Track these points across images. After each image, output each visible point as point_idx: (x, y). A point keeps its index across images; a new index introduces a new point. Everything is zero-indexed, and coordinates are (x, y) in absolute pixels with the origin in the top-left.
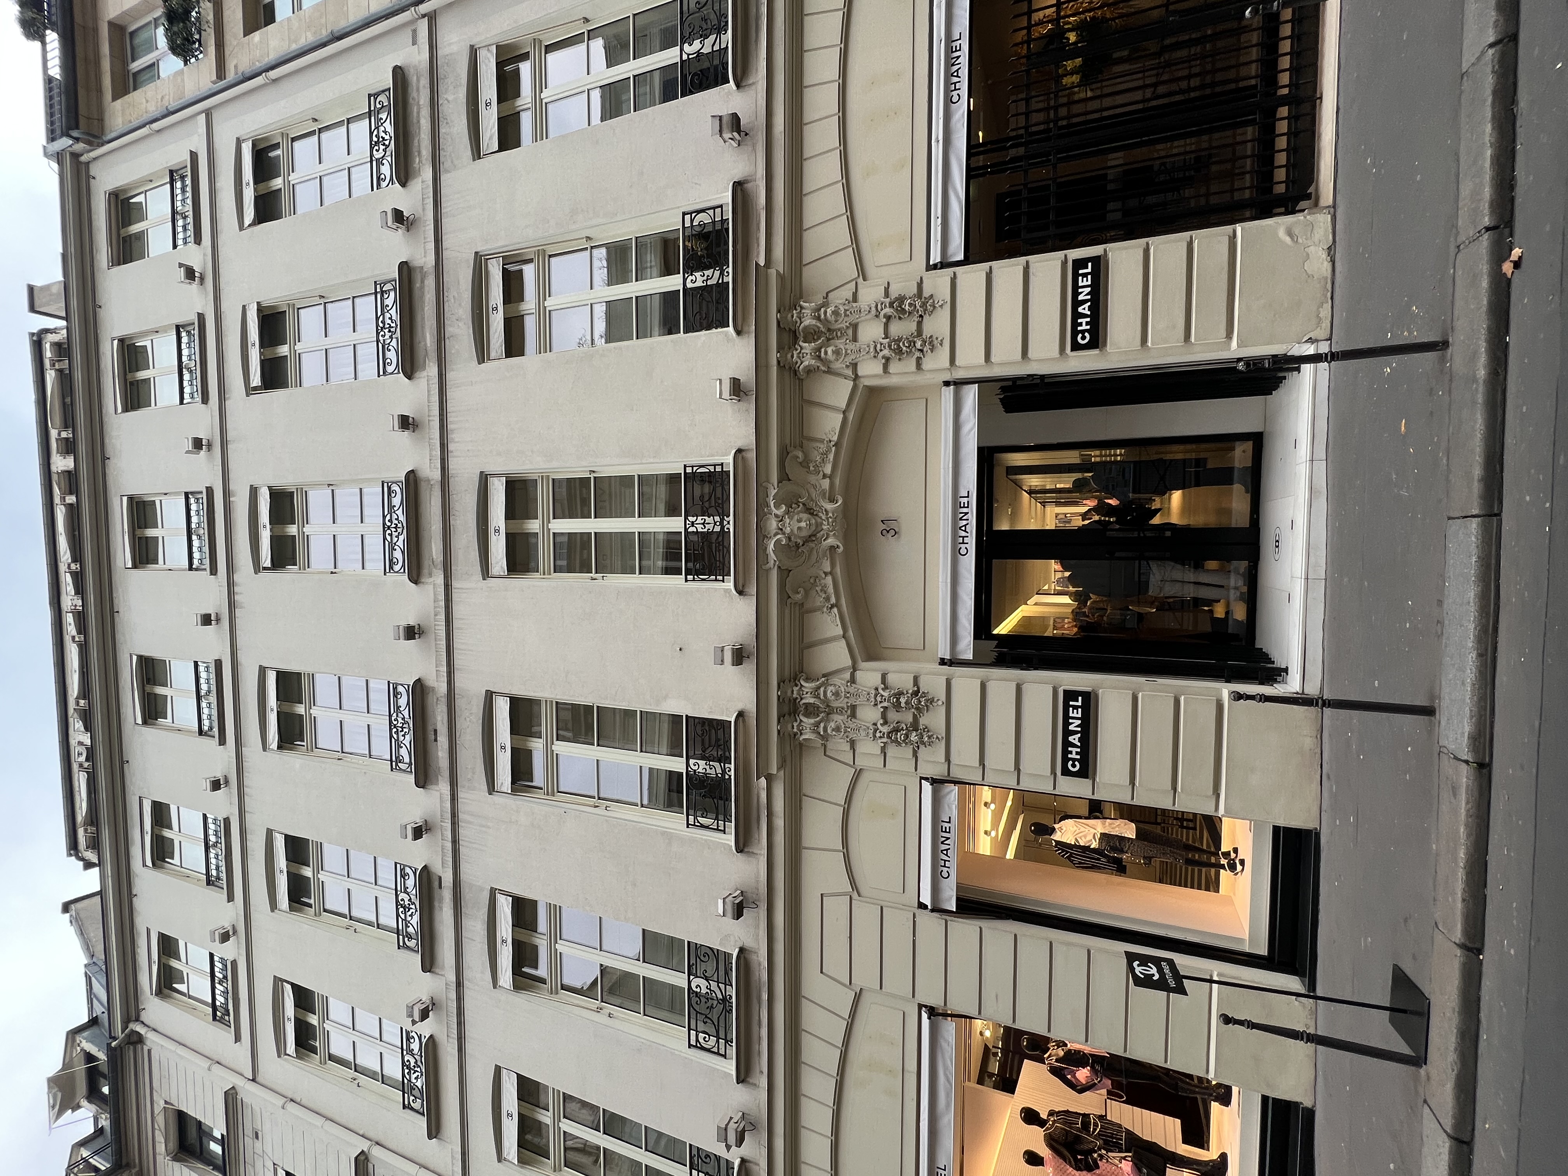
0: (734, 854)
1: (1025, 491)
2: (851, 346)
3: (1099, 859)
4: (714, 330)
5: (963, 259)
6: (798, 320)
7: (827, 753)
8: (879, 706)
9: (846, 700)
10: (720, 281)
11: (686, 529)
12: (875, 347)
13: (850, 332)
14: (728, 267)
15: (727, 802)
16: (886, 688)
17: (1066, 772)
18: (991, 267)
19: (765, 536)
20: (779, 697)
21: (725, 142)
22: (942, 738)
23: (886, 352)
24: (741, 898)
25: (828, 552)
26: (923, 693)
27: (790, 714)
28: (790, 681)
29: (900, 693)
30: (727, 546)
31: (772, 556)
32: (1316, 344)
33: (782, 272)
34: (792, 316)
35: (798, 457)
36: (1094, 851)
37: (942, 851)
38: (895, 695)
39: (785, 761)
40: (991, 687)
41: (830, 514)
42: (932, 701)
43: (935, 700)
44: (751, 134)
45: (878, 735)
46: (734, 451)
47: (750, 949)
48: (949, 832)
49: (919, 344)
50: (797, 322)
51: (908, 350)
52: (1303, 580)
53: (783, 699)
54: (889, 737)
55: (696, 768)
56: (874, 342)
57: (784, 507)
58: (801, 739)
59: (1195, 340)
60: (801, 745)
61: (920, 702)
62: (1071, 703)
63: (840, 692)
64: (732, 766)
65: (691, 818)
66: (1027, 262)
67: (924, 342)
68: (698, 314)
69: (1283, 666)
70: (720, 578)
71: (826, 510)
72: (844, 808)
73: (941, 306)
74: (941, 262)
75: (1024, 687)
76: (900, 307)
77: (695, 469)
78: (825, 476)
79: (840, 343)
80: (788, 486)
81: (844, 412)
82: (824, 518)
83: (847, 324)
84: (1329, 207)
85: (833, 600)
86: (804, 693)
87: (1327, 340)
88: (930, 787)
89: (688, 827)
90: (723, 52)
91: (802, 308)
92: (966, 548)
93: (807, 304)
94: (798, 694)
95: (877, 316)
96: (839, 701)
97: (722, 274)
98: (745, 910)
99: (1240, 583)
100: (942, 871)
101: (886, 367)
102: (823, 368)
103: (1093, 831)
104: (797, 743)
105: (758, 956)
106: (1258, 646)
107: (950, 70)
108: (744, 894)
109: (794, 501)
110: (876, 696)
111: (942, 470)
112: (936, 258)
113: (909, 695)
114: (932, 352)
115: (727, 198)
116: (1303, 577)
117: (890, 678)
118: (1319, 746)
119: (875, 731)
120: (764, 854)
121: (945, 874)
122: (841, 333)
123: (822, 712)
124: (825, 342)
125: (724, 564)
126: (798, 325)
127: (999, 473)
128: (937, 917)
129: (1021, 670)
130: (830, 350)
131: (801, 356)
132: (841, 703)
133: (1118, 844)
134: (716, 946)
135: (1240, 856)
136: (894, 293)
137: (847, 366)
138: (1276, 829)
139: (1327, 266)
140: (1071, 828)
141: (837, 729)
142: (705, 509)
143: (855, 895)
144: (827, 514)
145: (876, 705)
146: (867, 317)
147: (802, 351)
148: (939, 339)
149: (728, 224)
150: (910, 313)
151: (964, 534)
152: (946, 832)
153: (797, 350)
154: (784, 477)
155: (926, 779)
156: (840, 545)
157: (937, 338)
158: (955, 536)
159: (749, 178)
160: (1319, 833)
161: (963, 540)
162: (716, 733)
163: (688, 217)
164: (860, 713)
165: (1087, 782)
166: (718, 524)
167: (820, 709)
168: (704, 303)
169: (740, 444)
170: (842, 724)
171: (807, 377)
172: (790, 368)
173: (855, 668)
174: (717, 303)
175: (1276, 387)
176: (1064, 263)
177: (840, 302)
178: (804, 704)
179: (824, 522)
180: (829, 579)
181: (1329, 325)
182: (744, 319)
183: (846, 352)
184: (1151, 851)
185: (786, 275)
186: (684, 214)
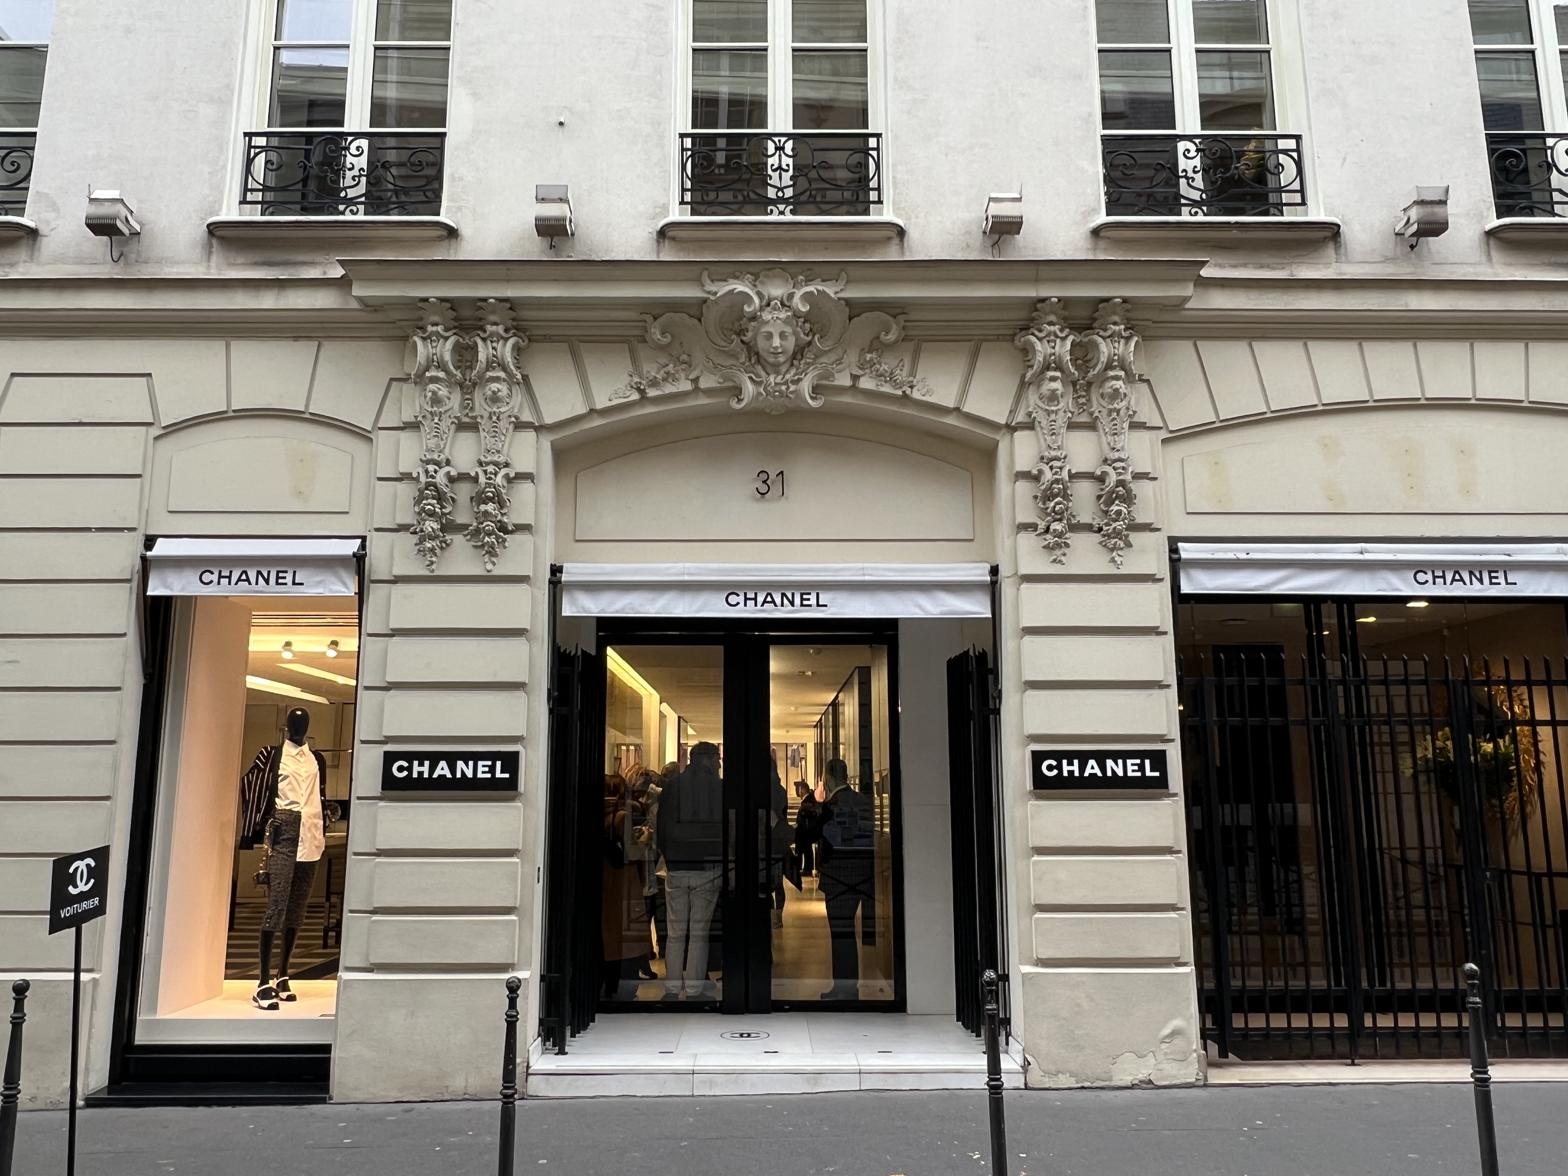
0: (206, 219)
1: (837, 697)
2: (1061, 420)
3: (258, 810)
4: (1102, 189)
5: (1182, 592)
6: (1109, 333)
7: (394, 383)
8: (479, 470)
9: (486, 415)
10: (1183, 201)
11: (770, 136)
12: (1057, 459)
13: (1084, 418)
14: (1205, 215)
15: (298, 207)
16: (509, 480)
17: (390, 758)
18: (1165, 633)
19: (756, 276)
20: (485, 300)
21: (1405, 210)
22: (433, 571)
23: (1048, 476)
24: (126, 231)
25: (730, 384)
26: (504, 540)
27: (455, 319)
28: (514, 320)
29: (501, 504)
30: (744, 211)
31: (723, 289)
32: (1021, 1070)
33: (1187, 306)
34: (1115, 324)
35: (887, 333)
36: (271, 804)
37: (245, 572)
38: (498, 494)
39: (375, 311)
40: (518, 645)
41: (792, 388)
42: (492, 553)
43: (494, 559)
44: (1413, 255)
45: (431, 468)
46: (901, 223)
47: (37, 247)
48: (277, 583)
49: (1057, 526)
50: (1105, 330)
51: (1049, 511)
52: (691, 1068)
53: (481, 308)
54: (428, 485)
55: (353, 150)
56: (1065, 458)
57: (804, 308)
58: (416, 338)
59: (1037, 919)
60: (406, 338)
61: (489, 534)
62: (499, 764)
63: (499, 404)
64: (361, 217)
65: (262, 141)
66: (1168, 686)
67: (1060, 535)
68: (1133, 162)
69: (567, 1049)
70: (688, 197)
71: (799, 380)
72: (303, 412)
73: (1113, 560)
74: (1179, 559)
75: (521, 694)
76: (1117, 498)
77: (874, 153)
78: (855, 378)
79: (1067, 402)
80: (840, 316)
81: (957, 409)
82: (788, 376)
83: (1096, 414)
84: (1206, 1078)
85: (652, 393)
86: (495, 344)
87: (1026, 1084)
88: (351, 553)
89: (246, 134)
90: (1548, 208)
91: (1128, 339)
92: (738, 603)
93: (1132, 348)
94: (492, 335)
95: (1105, 461)
96: (483, 403)
97: (1194, 203)
98: (105, 238)
99: (690, 992)
100: (212, 573)
101: (1025, 475)
102: (1029, 375)
103: (302, 801)
104: (409, 331)
105: (25, 262)
106: (597, 1016)
107: (1465, 570)
108: (136, 239)
109: (816, 327)
110: (496, 464)
111: (860, 565)
112: (1187, 551)
113: (499, 517)
114: (1044, 547)
115: (1316, 213)
116: (695, 1068)
117: (525, 489)
118: (454, 1097)
119: (437, 463)
120: (209, 274)
121: (207, 577)
122: (1083, 404)
123: (464, 375)
124: (1071, 378)
125: (711, 203)
126: (1102, 333)
127: (859, 655)
128: (133, 566)
129: (549, 690)
130: (1057, 385)
131: (1051, 338)
132: (481, 405)
133: (285, 837)
134: (34, 184)
135: (281, 1003)
136: (1141, 489)
137: (1029, 414)
138: (326, 1049)
139: (1127, 1080)
140: (303, 770)
141: (436, 400)
142: (806, 171)
143: (155, 431)
144: (793, 382)
145: (480, 464)
146: (1105, 445)
147: (1058, 340)
148: (1063, 558)
149: (1274, 215)
150: (1106, 513)
151: (760, 599)
152: (278, 578)
153: (1061, 330)
154: (855, 309)
155: (363, 546)
156: (743, 404)
157: (1064, 555)
158: (758, 586)
159: (1342, 250)
160: (325, 1103)
161: (750, 599)
162: (418, 188)
163: (1291, 144)
164: (466, 440)
165: (377, 790)
166: (780, 194)
167: (468, 371)
168: (1152, 172)
169: (913, 234)
170: (446, 408)
171: (1017, 348)
172: (1033, 320)
173: (540, 429)
174: (1150, 195)
175: (966, 1026)
176: (1162, 739)
177: (1133, 402)
178: (476, 344)
179: (780, 377)
180: (687, 386)
181: (1047, 1086)
182: (1120, 243)
183: (1053, 411)
184: (279, 883)
185: (1183, 313)
186: (1298, 138)
